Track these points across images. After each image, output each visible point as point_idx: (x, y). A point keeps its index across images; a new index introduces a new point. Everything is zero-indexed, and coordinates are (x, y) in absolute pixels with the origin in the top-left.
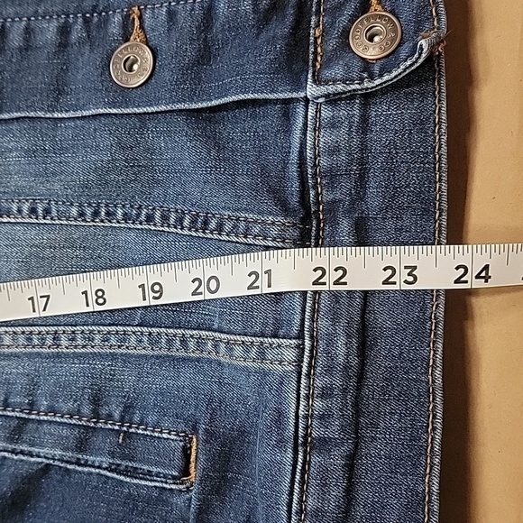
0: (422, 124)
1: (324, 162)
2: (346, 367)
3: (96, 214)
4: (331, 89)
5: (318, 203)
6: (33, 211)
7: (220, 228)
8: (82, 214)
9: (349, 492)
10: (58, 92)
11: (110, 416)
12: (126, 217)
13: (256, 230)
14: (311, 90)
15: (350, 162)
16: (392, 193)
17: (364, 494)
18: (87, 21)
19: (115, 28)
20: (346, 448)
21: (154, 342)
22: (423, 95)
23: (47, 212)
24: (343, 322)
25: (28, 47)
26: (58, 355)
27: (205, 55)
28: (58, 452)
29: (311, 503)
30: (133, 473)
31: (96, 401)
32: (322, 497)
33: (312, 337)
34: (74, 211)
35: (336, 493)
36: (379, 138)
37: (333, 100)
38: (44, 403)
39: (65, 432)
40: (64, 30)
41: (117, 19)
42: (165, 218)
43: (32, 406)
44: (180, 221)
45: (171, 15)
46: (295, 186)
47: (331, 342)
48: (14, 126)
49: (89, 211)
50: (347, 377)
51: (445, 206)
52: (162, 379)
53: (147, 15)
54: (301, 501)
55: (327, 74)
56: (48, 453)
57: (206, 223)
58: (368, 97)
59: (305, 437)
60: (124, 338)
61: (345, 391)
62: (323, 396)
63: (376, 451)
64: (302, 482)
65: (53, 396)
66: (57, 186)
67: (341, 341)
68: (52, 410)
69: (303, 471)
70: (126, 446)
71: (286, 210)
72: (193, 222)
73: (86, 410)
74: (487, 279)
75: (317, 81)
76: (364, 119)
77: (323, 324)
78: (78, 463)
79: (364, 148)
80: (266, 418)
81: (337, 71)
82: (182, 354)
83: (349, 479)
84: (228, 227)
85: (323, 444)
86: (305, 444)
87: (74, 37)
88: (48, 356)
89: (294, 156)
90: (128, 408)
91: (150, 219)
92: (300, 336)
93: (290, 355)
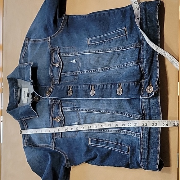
0: (157, 102)
1: (144, 107)
2: (147, 138)
3: (116, 113)
4: (143, 98)
5: (145, 113)
6: (108, 112)
7: (131, 116)
8: (114, 113)
9: (148, 156)
10: (111, 95)
11: (119, 143)
12: (120, 114)
13: (136, 117)
14: (141, 98)
15: (148, 107)
16: (154, 112)
17: (150, 157)
18: (114, 85)
19: (117, 86)
20: (147, 149)
21: (124, 132)
22: (157, 98)
23: (110, 112)
24: (146, 131)
25: (107, 88)
26: (112, 133)
27: (129, 91)
28: (112, 148)
29: (143, 157)
30: (122, 151)
31: (117, 141)
32: (144, 156)
33: (142, 133)
34: (113, 112)
35: (146, 156)
36: (151, 104)
37: (145, 99)
38: (110, 140)
39: (113, 145)
40: (111, 86)
41: (118, 85)
42: (125, 114)
43: (109, 141)
44: (127, 115)
45: (124, 85)
46: (141, 110)
47: (145, 134)
48: (105, 100)
49: (115, 113)
50: (147, 139)
51: (161, 114)
52: (125, 138)
53: (121, 84)
54: (142, 157)
55: (143, 95)
56: (111, 148)
57: (130, 115)
58: (149, 99)
59: (142, 147)
60: (120, 131)
61: (147, 141)
62: (144, 142)
63: (152, 151)
64: (142, 154)
65: (112, 139)
66: (111, 109)
67: (146, 134)
68: (111, 141)
69: (142, 153)
70: (121, 147)
71: (140, 114)
72: (128, 115)
73: (116, 142)
74: (167, 125)
75: (142, 97)
76: (149, 101)
77: (144, 131)
78: (115, 149)
79: (149, 106)
80: (137, 144)
81: (144, 95)
82: (128, 134)
83: (148, 154)
84: (132, 116)
85: (144, 149)
86: (142, 149)
87: (112, 87)
88: (111, 133)
89: (141, 106)
90: (121, 142)
91: (123, 114)
92: (141, 133)
93: (139, 136)
